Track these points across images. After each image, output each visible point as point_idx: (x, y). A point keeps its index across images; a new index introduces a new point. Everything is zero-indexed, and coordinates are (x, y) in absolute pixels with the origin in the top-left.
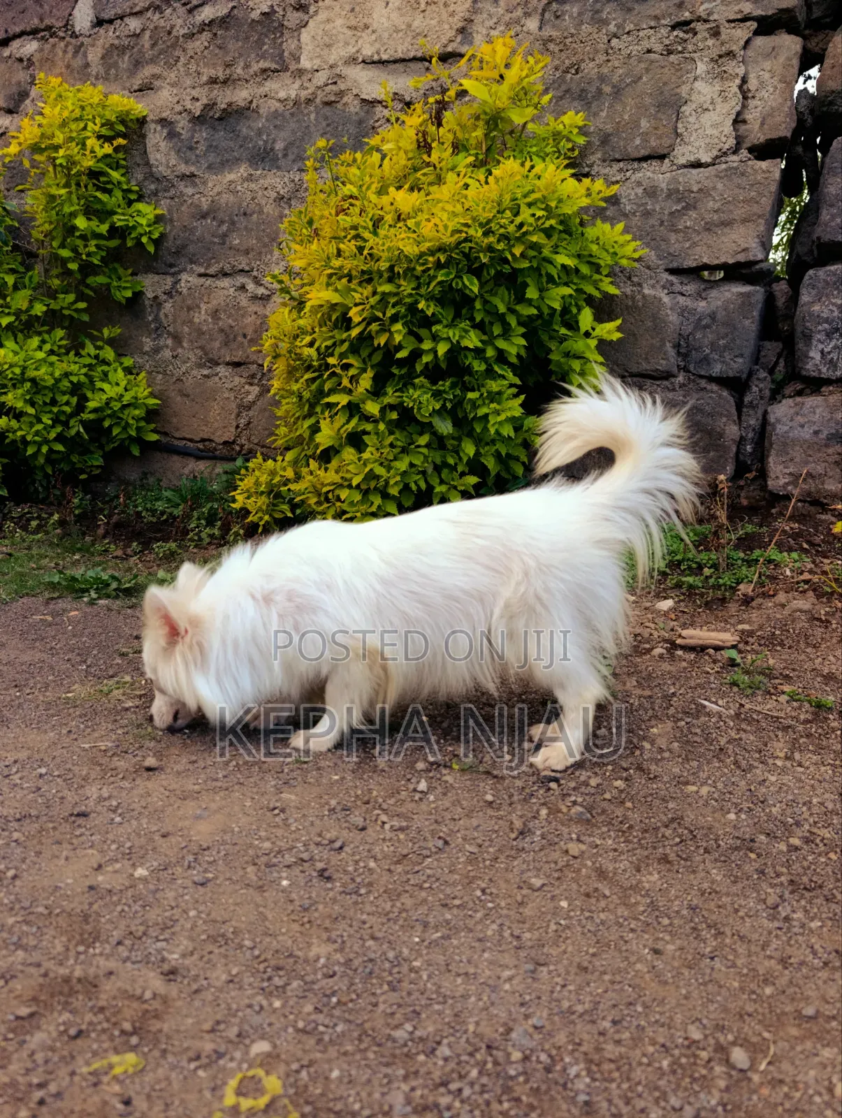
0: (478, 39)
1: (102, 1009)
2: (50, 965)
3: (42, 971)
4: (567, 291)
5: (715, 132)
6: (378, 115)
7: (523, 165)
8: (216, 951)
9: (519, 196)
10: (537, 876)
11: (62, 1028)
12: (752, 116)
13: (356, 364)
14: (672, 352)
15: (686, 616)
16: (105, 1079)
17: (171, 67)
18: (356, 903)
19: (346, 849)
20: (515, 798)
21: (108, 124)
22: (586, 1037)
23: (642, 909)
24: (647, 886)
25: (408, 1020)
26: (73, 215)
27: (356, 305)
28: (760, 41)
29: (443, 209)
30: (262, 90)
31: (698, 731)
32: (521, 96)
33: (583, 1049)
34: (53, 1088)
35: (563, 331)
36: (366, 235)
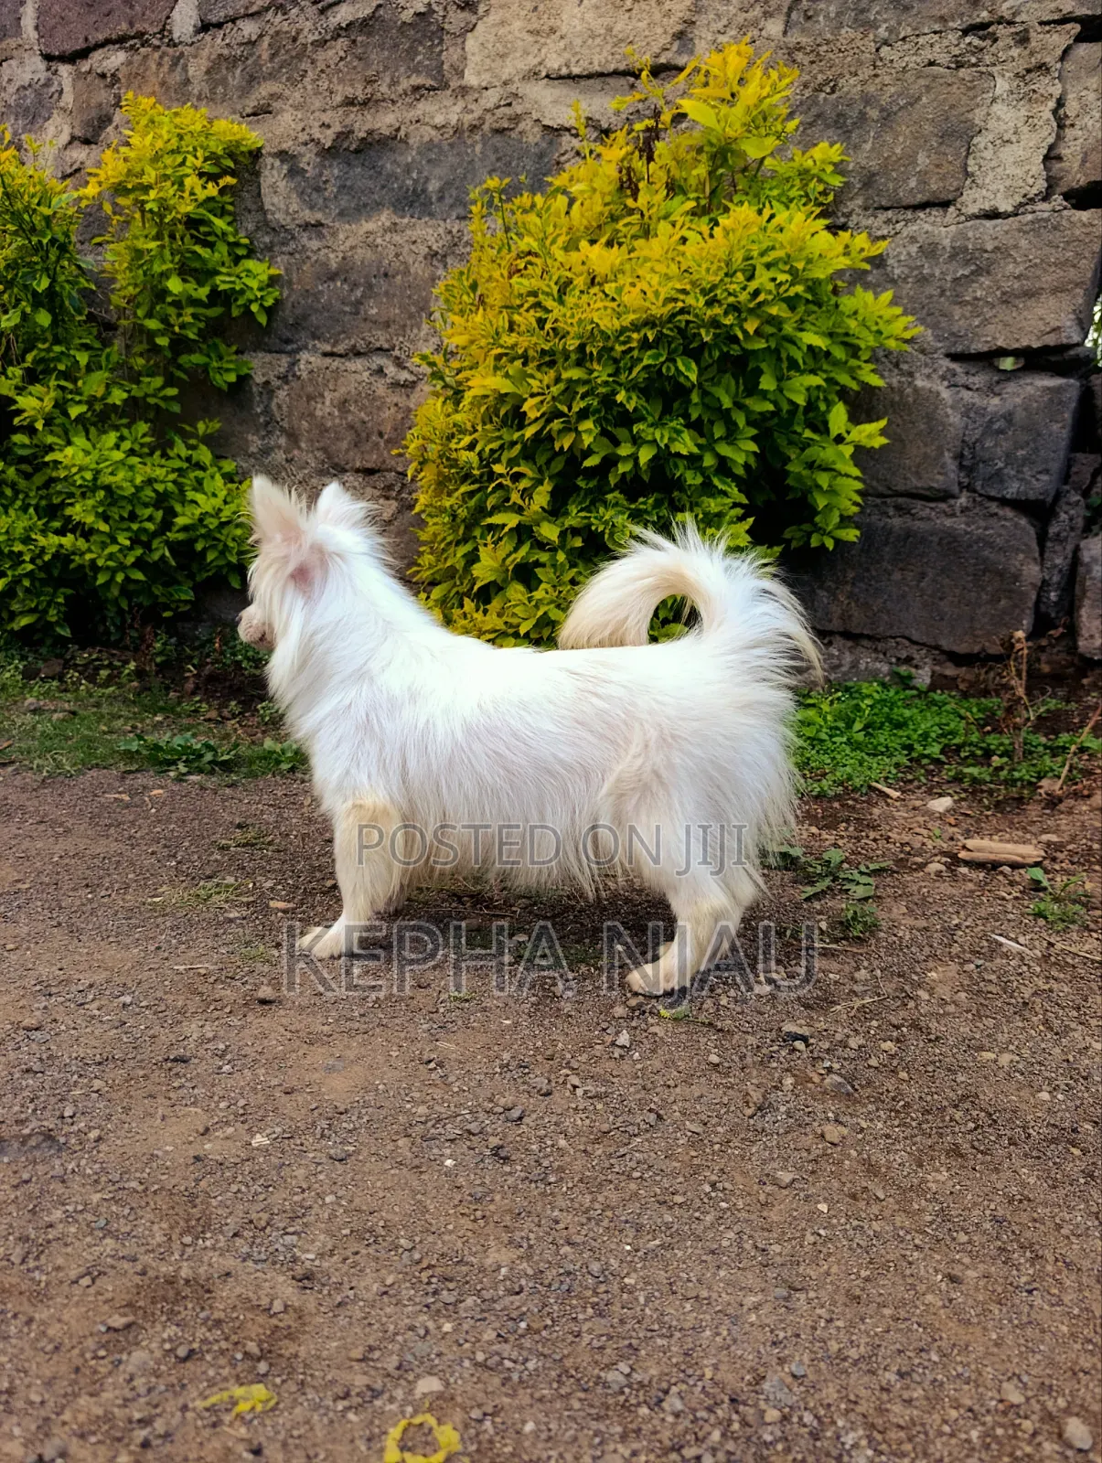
0: (701, 46)
1: (218, 1323)
2: (147, 1259)
3: (139, 1268)
4: (816, 380)
5: (1019, 172)
6: (565, 146)
7: (760, 212)
8: (364, 1251)
9: (755, 254)
10: (784, 1168)
11: (167, 1346)
12: (1071, 150)
13: (530, 473)
14: (952, 465)
15: (969, 821)
16: (227, 1418)
17: (293, 82)
18: (543, 1194)
19: (526, 1120)
20: (749, 1060)
21: (212, 157)
22: (863, 1393)
23: (929, 1218)
24: (934, 1187)
25: (622, 1357)
26: (165, 275)
27: (533, 395)
28: (1083, 50)
29: (653, 270)
30: (412, 114)
31: (993, 977)
32: (759, 121)
33: (859, 1409)
34: (160, 1426)
35: (808, 434)
36: (549, 303)
